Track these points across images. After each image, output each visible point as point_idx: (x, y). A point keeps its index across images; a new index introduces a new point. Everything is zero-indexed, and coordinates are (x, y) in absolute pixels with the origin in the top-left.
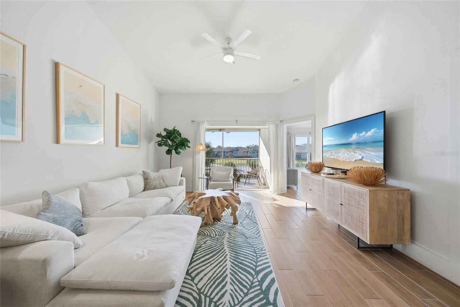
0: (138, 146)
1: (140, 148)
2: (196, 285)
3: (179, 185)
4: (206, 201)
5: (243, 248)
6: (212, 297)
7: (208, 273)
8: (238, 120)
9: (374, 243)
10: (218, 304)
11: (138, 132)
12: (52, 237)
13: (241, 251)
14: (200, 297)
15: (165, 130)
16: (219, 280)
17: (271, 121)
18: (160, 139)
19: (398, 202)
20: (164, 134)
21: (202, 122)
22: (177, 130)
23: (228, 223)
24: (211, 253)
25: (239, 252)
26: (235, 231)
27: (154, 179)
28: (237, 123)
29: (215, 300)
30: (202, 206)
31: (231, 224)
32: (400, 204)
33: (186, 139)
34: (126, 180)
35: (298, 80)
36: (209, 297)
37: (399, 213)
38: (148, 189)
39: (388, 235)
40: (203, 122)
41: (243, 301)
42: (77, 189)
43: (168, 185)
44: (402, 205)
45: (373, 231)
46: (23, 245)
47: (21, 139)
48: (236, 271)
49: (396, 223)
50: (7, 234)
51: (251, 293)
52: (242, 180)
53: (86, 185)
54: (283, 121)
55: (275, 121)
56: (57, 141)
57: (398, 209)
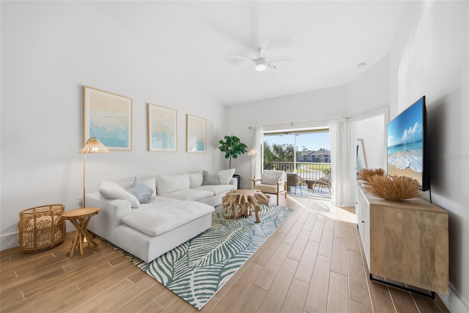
0: (204, 152)
1: (206, 153)
2: (188, 249)
3: (229, 184)
4: (232, 197)
5: (242, 240)
6: (189, 258)
7: (202, 246)
8: (293, 123)
9: (378, 274)
10: (189, 262)
11: (204, 141)
12: (125, 199)
13: (238, 241)
14: (184, 255)
15: (226, 137)
16: (203, 252)
17: (333, 119)
18: (221, 145)
19: (422, 228)
20: (225, 141)
21: (257, 128)
22: (235, 137)
23: (251, 221)
24: (216, 236)
25: (235, 241)
26: (250, 228)
27: (210, 177)
28: (292, 125)
29: (189, 260)
30: (229, 201)
31: (253, 222)
32: (427, 231)
33: (244, 145)
34: (189, 176)
35: (364, 64)
36: (188, 257)
37: (424, 244)
38: (205, 185)
39: (402, 270)
40: (259, 127)
41: (205, 267)
42: (154, 178)
43: (221, 183)
44: (430, 233)
45: (376, 258)
46: (113, 199)
47: (130, 149)
48: (220, 251)
49: (418, 257)
50: (108, 192)
51: (214, 266)
52: (316, 188)
53: (159, 176)
54: (350, 118)
55: (338, 119)
56: (148, 149)
57: (421, 237)
